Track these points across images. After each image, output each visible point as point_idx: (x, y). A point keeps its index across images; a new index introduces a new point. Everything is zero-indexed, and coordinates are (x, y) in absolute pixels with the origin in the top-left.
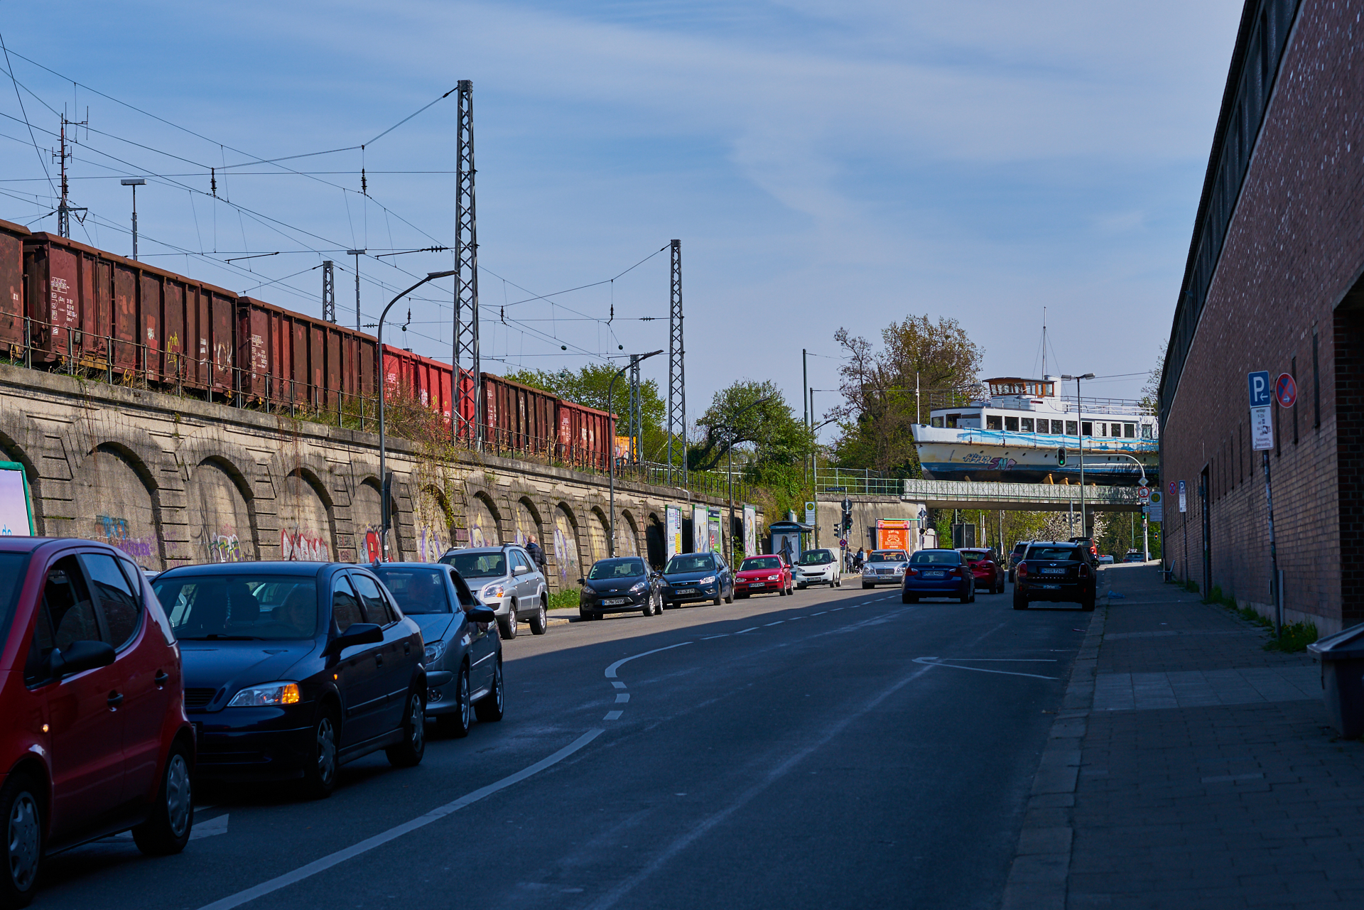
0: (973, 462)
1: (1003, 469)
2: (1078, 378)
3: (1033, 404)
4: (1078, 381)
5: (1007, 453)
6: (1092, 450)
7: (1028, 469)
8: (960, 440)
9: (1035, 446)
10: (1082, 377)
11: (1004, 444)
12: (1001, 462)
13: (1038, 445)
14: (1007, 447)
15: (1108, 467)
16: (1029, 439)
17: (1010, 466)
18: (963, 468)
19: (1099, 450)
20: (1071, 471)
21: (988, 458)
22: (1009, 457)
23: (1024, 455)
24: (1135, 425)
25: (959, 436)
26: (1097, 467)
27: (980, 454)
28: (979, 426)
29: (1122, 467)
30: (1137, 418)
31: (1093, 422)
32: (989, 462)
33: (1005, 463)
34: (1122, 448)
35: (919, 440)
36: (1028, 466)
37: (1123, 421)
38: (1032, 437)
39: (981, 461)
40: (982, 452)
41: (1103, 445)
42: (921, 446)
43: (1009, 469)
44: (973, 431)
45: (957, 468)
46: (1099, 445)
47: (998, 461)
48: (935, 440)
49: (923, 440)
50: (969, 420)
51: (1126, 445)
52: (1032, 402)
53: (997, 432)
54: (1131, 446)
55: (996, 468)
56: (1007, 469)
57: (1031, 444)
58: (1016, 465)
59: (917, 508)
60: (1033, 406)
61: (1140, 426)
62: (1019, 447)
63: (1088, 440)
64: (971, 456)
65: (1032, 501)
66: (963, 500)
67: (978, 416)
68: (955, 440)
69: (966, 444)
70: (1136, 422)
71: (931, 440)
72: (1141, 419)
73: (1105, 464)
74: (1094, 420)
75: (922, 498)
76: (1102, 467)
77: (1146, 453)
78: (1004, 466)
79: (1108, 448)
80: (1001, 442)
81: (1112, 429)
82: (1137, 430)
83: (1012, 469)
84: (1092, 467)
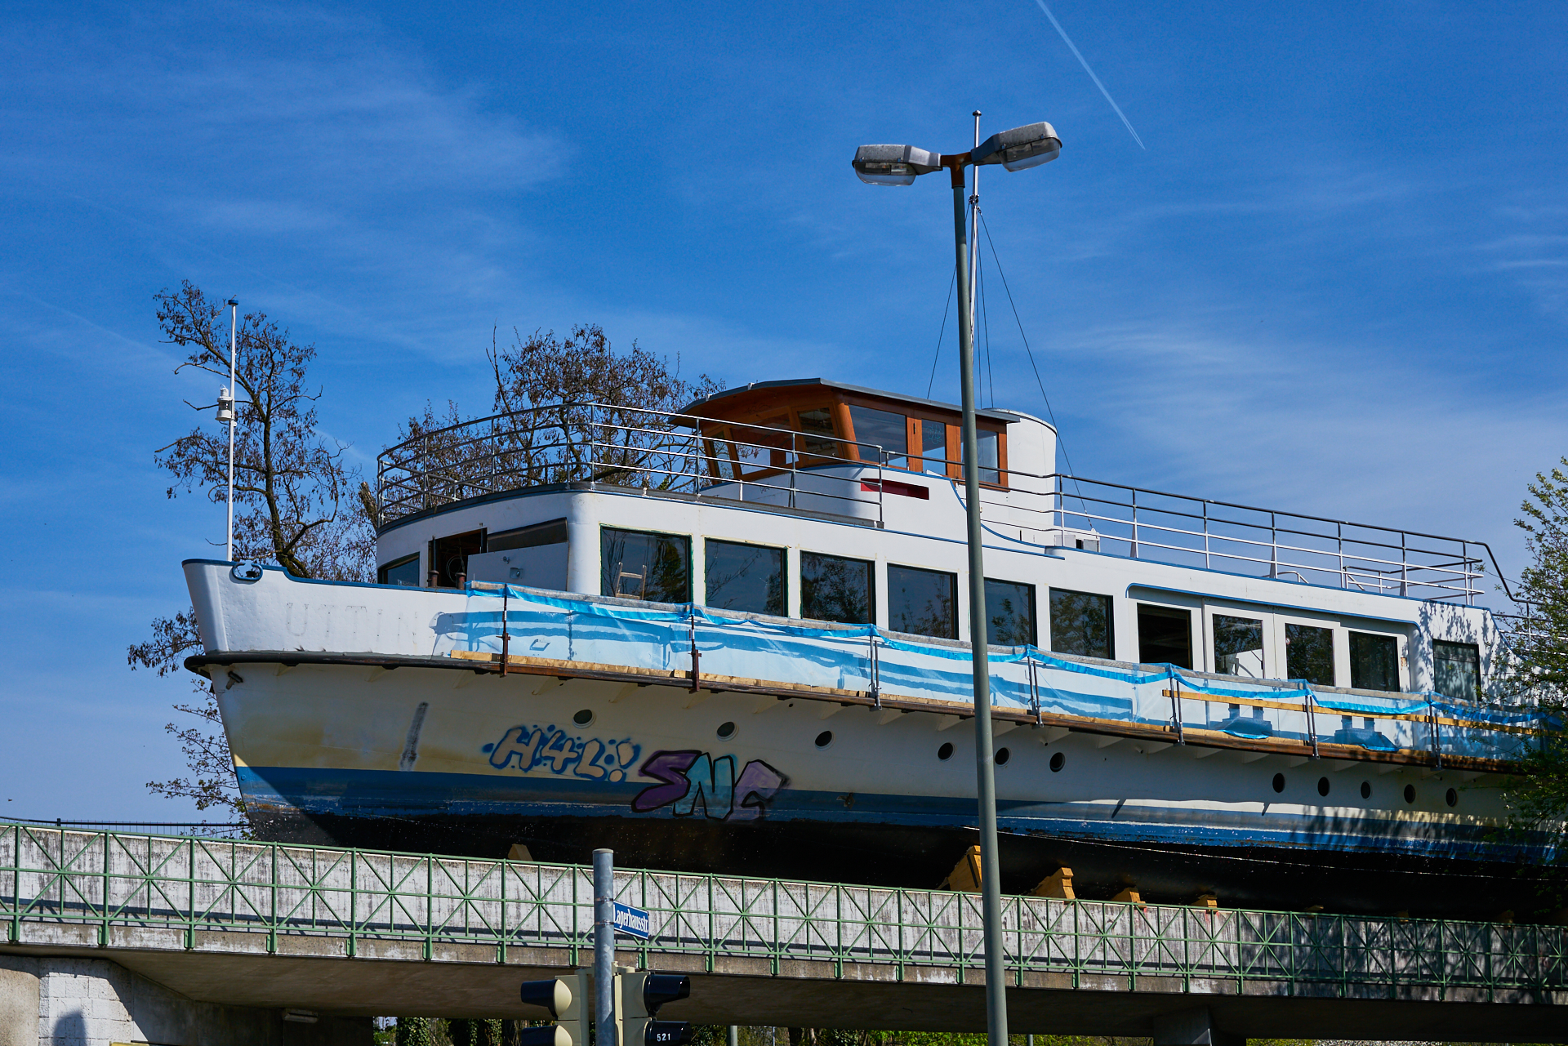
0: (542, 772)
1: (718, 812)
2: (956, 165)
3: (874, 496)
4: (958, 181)
5: (726, 730)
6: (1185, 731)
7: (857, 815)
8: (453, 647)
9: (873, 694)
10: (977, 157)
11: (693, 675)
12: (699, 774)
13: (887, 690)
14: (715, 689)
15: (1274, 820)
16: (844, 659)
17: (755, 798)
18: (496, 805)
19: (1221, 734)
20: (1087, 833)
21: (626, 753)
22: (742, 747)
23: (824, 739)
24: (1402, 640)
25: (445, 623)
26: (1220, 817)
27: (574, 731)
28: (560, 578)
29: (1337, 823)
30: (1407, 610)
31: (1195, 613)
32: (633, 775)
33: (724, 779)
34: (1340, 737)
35: (225, 646)
36: (850, 798)
37: (1345, 619)
38: (862, 651)
39: (585, 767)
40: (583, 717)
41: (1246, 712)
42: (235, 678)
43: (753, 814)
44: (517, 604)
45: (459, 804)
46: (1220, 712)
47: (682, 770)
48: (313, 646)
49: (245, 647)
50: (521, 556)
51: (1358, 723)
52: (870, 485)
53: (661, 614)
54: (1385, 726)
55: (682, 808)
56: (741, 814)
57: (857, 684)
58: (785, 794)
59: (41, 995)
60: (869, 504)
61: (1425, 646)
62: (786, 697)
63: (1165, 684)
64: (524, 736)
65: (858, 975)
66: (394, 954)
67: (558, 532)
68: (421, 644)
69: (478, 669)
70: (1405, 627)
71: (290, 647)
72: (1426, 618)
73: (1256, 807)
74: (1201, 599)
75: (70, 939)
76: (1245, 818)
77: (1452, 765)
78: (722, 795)
79: (1267, 730)
80: (680, 665)
81: (1289, 647)
82: (1411, 660)
83: (770, 814)
84: (1193, 816)
